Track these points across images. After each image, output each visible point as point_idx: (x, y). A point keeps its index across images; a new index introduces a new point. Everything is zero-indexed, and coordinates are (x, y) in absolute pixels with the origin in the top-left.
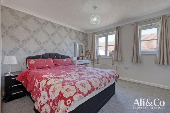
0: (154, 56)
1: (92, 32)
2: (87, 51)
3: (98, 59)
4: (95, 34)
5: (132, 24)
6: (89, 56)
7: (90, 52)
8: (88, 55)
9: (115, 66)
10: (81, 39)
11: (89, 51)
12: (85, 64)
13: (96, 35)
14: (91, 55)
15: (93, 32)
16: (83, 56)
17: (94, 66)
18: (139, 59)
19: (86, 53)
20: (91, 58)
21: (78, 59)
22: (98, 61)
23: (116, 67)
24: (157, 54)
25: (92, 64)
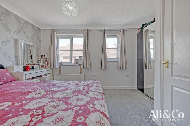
0: (116, 62)
1: (51, 29)
2: (42, 56)
3: (60, 67)
4: (55, 33)
5: (100, 31)
6: (45, 64)
7: (46, 57)
8: (44, 62)
9: (84, 74)
10: (30, 36)
11: (44, 55)
12: (40, 76)
13: (57, 34)
14: (49, 62)
15: (53, 29)
16: (34, 64)
17: (53, 77)
18: (107, 65)
19: (39, 59)
20: (49, 67)
21: (26, 69)
22: (60, 71)
23: (84, 76)
24: (118, 61)
25: (50, 75)
